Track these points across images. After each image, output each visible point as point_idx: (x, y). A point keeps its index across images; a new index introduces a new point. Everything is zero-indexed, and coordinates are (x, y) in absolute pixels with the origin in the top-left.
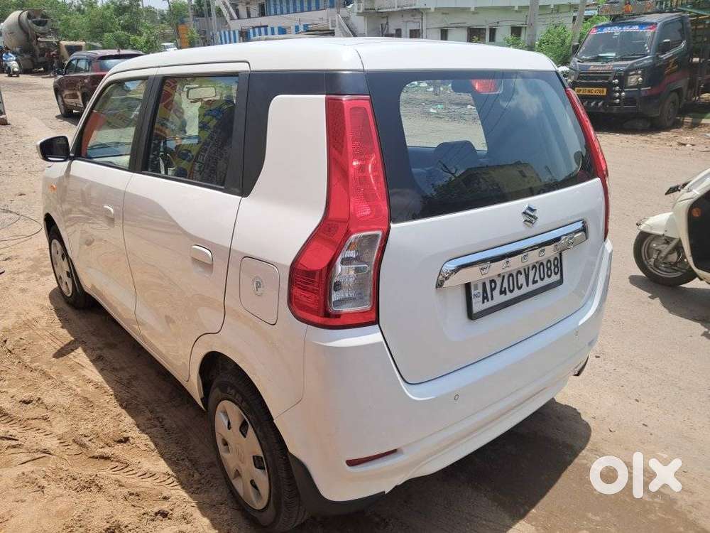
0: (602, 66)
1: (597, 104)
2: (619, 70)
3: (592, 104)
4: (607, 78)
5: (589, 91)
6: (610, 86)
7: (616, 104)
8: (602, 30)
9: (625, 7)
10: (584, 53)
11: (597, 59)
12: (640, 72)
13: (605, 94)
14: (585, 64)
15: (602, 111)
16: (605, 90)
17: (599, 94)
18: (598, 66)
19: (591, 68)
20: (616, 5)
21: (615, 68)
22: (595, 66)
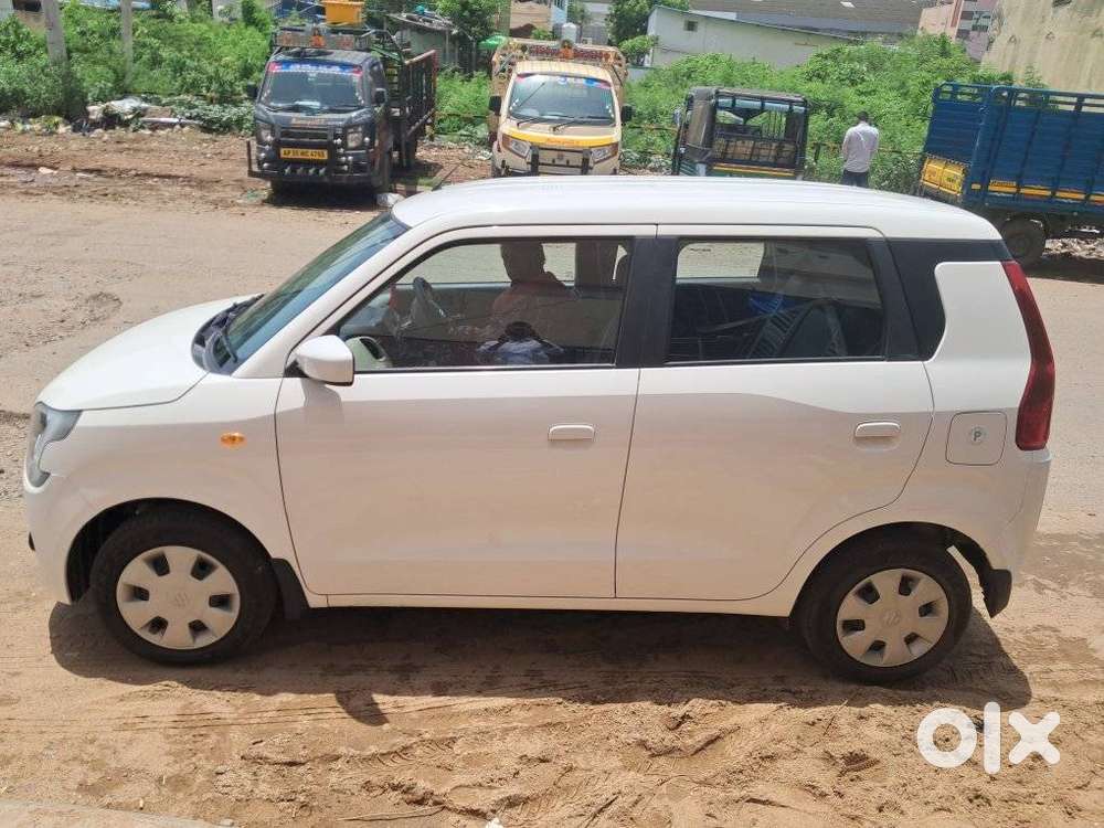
0: (307, 120)
1: (317, 172)
2: (336, 127)
3: (311, 171)
4: (325, 136)
5: (302, 154)
6: (331, 148)
7: (343, 172)
8: (288, 66)
9: (313, 38)
10: (270, 98)
11: (296, 109)
12: (360, 129)
13: (326, 157)
14: (279, 114)
15: (326, 180)
16: (326, 152)
17: (317, 157)
18: (303, 119)
19: (294, 121)
20: (301, 34)
21: (329, 123)
22: (297, 119)
